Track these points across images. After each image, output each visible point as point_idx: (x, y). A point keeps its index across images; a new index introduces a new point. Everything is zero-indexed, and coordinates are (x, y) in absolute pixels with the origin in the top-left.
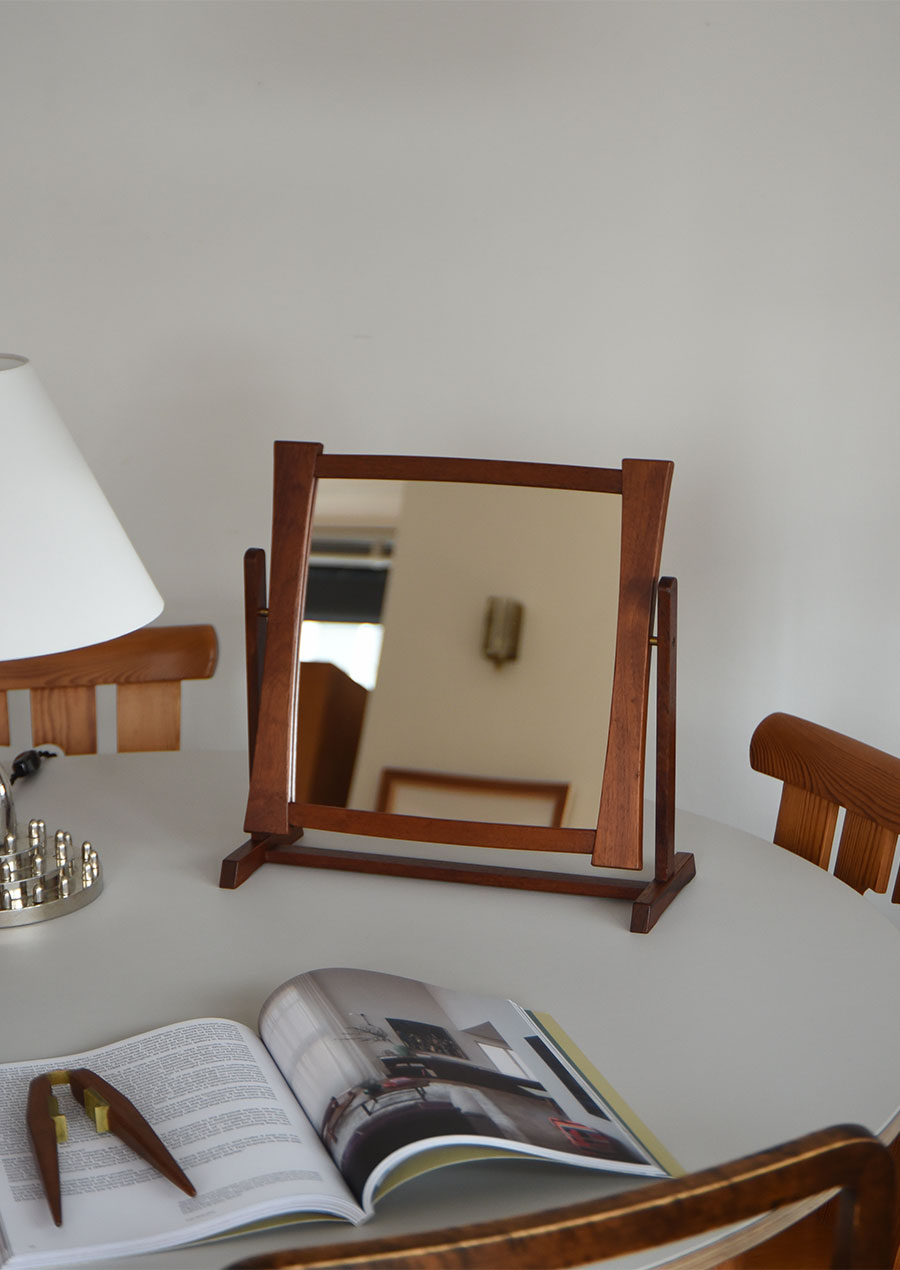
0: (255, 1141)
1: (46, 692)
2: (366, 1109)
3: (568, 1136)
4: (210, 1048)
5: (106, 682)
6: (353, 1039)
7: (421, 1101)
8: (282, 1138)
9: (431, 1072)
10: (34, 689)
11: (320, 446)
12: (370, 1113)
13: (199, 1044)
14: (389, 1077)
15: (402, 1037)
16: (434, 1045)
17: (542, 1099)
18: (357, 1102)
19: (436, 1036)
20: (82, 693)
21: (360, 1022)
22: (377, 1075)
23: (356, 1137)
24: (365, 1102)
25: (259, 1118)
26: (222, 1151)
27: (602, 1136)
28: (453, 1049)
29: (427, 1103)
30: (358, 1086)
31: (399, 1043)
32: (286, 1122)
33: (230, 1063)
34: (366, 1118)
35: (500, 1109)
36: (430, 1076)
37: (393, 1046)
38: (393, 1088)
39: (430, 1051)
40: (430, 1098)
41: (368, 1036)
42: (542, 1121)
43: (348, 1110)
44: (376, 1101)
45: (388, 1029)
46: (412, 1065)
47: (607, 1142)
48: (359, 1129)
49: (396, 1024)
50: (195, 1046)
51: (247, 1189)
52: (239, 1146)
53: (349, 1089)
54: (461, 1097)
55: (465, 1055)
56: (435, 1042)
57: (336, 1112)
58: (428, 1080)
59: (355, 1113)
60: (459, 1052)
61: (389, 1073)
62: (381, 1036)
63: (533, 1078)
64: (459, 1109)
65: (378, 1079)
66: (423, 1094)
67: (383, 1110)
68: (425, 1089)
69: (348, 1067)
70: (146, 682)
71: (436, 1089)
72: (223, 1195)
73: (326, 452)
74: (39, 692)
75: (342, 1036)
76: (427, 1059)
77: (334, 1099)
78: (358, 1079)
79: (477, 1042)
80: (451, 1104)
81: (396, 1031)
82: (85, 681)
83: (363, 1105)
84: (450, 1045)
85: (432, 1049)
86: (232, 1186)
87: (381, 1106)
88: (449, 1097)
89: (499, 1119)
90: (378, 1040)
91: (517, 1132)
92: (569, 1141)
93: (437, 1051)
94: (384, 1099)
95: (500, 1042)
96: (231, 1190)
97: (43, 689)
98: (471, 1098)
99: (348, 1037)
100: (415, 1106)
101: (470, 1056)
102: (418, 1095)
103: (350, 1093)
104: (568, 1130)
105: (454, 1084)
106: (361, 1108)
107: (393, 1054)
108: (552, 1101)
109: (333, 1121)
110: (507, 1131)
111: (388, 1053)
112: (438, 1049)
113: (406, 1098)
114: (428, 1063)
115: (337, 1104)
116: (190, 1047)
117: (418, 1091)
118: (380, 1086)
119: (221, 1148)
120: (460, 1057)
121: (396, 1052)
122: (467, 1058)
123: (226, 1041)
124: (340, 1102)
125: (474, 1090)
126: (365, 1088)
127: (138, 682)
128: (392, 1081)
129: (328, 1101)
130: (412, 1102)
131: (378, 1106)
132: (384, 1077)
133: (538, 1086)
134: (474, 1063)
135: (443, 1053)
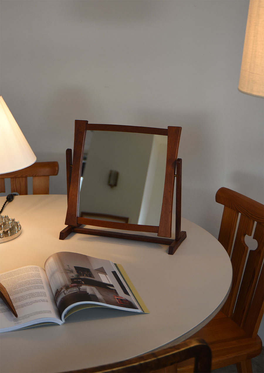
0: (36, 301)
1: (15, 179)
2: (64, 293)
3: (117, 301)
4: (30, 274)
5: (30, 176)
6: (64, 272)
7: (79, 291)
8: (43, 301)
9: (83, 282)
10: (11, 178)
11: (87, 121)
12: (65, 294)
13: (27, 273)
14: (72, 284)
15: (77, 272)
16: (85, 274)
17: (112, 289)
18: (62, 291)
19: (87, 271)
20: (24, 179)
21: (67, 268)
22: (68, 283)
23: (61, 300)
24: (65, 291)
25: (38, 295)
26: (27, 304)
27: (127, 300)
28: (91, 275)
29: (80, 292)
30: (63, 286)
31: (76, 273)
32: (45, 296)
33: (34, 278)
34: (64, 295)
35: (100, 293)
36: (82, 283)
37: (74, 274)
38: (72, 287)
39: (84, 276)
40: (81, 290)
41: (69, 271)
42: (111, 296)
43: (60, 293)
44: (67, 291)
45: (74, 269)
46: (78, 280)
47: (128, 302)
48: (62, 299)
49: (76, 268)
50: (26, 273)
51: (31, 316)
52: (32, 303)
53: (61, 287)
54: (89, 289)
55: (94, 277)
56: (86, 273)
57: (58, 293)
58: (82, 284)
59: (62, 294)
60: (92, 276)
61: (72, 282)
62: (72, 272)
63: (111, 283)
64: (88, 293)
65: (69, 284)
66: (79, 289)
67: (68, 293)
68: (80, 287)
69: (62, 280)
70: (40, 176)
71: (83, 287)
72: (25, 317)
73: (89, 123)
74: (13, 179)
75: (62, 272)
76: (83, 278)
77: (57, 289)
78: (64, 284)
79: (98, 273)
80: (86, 292)
81: (76, 270)
82: (24, 176)
83: (64, 292)
84: (90, 274)
85: (85, 275)
86: (28, 315)
87: (68, 292)
88: (86, 290)
89: (99, 296)
90: (71, 273)
91: (103, 300)
92: (117, 302)
93: (86, 276)
94: (69, 290)
95: (104, 273)
96: (27, 315)
97: (14, 178)
98: (92, 290)
99: (63, 272)
100: (77, 292)
101: (95, 277)
102: (78, 289)
103: (61, 288)
104: (117, 299)
105: (88, 286)
106: (63, 293)
107: (74, 277)
108: (115, 290)
109: (57, 296)
110: (100, 300)
111: (73, 276)
112: (87, 275)
113: (75, 290)
114: (82, 279)
115: (58, 291)
116: (25, 274)
117: (78, 288)
118: (69, 286)
119: (27, 303)
120: (92, 277)
121: (75, 276)
122: (94, 278)
123: (35, 272)
124: (59, 290)
125: (94, 287)
126: (65, 287)
127: (38, 176)
128: (72, 285)
129: (56, 290)
130: (76, 291)
131: (67, 292)
132: (70, 283)
133: (112, 286)
134: (96, 279)
135: (88, 276)
